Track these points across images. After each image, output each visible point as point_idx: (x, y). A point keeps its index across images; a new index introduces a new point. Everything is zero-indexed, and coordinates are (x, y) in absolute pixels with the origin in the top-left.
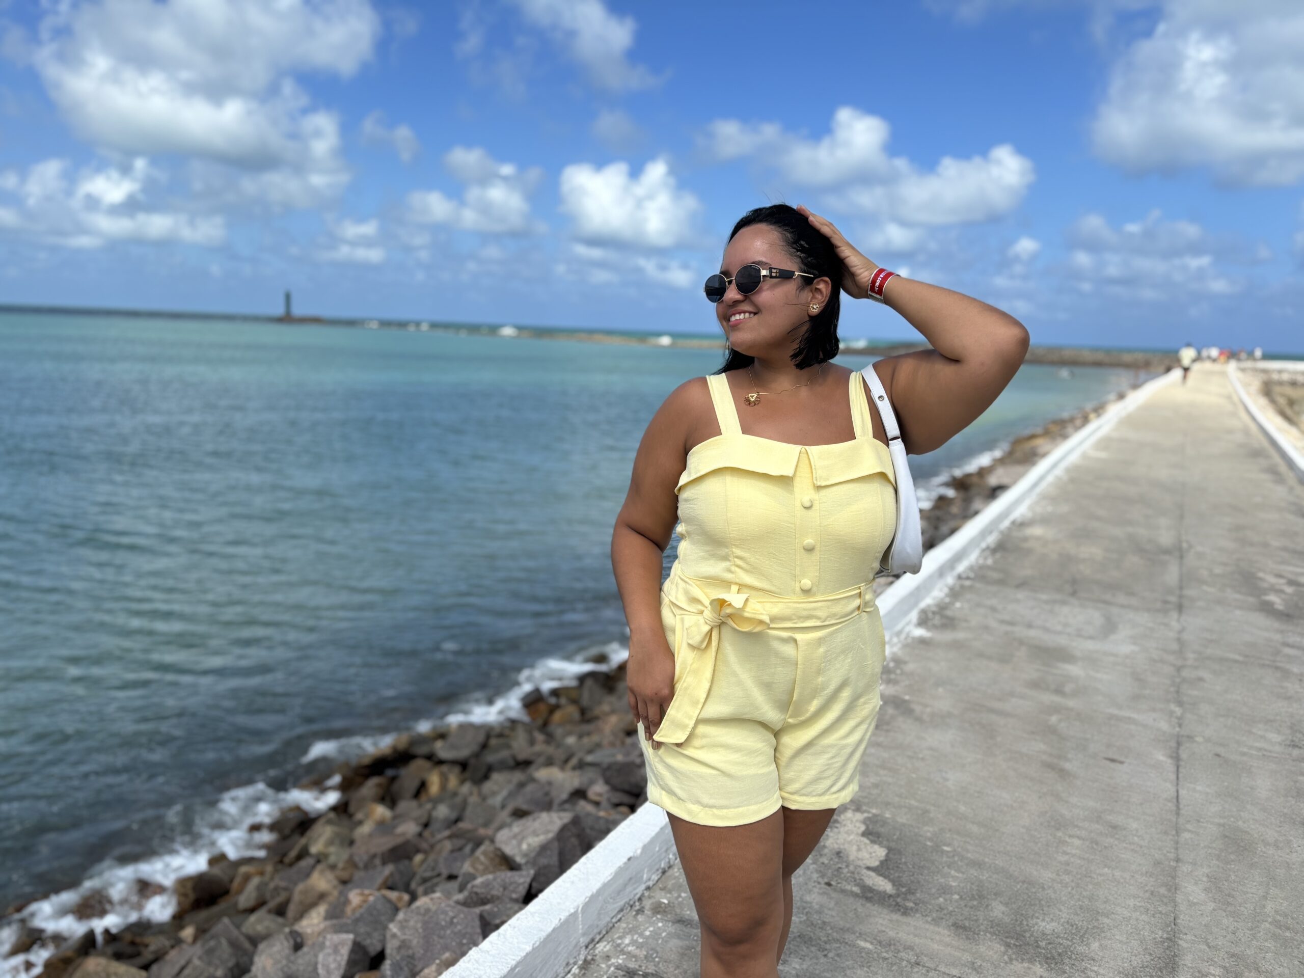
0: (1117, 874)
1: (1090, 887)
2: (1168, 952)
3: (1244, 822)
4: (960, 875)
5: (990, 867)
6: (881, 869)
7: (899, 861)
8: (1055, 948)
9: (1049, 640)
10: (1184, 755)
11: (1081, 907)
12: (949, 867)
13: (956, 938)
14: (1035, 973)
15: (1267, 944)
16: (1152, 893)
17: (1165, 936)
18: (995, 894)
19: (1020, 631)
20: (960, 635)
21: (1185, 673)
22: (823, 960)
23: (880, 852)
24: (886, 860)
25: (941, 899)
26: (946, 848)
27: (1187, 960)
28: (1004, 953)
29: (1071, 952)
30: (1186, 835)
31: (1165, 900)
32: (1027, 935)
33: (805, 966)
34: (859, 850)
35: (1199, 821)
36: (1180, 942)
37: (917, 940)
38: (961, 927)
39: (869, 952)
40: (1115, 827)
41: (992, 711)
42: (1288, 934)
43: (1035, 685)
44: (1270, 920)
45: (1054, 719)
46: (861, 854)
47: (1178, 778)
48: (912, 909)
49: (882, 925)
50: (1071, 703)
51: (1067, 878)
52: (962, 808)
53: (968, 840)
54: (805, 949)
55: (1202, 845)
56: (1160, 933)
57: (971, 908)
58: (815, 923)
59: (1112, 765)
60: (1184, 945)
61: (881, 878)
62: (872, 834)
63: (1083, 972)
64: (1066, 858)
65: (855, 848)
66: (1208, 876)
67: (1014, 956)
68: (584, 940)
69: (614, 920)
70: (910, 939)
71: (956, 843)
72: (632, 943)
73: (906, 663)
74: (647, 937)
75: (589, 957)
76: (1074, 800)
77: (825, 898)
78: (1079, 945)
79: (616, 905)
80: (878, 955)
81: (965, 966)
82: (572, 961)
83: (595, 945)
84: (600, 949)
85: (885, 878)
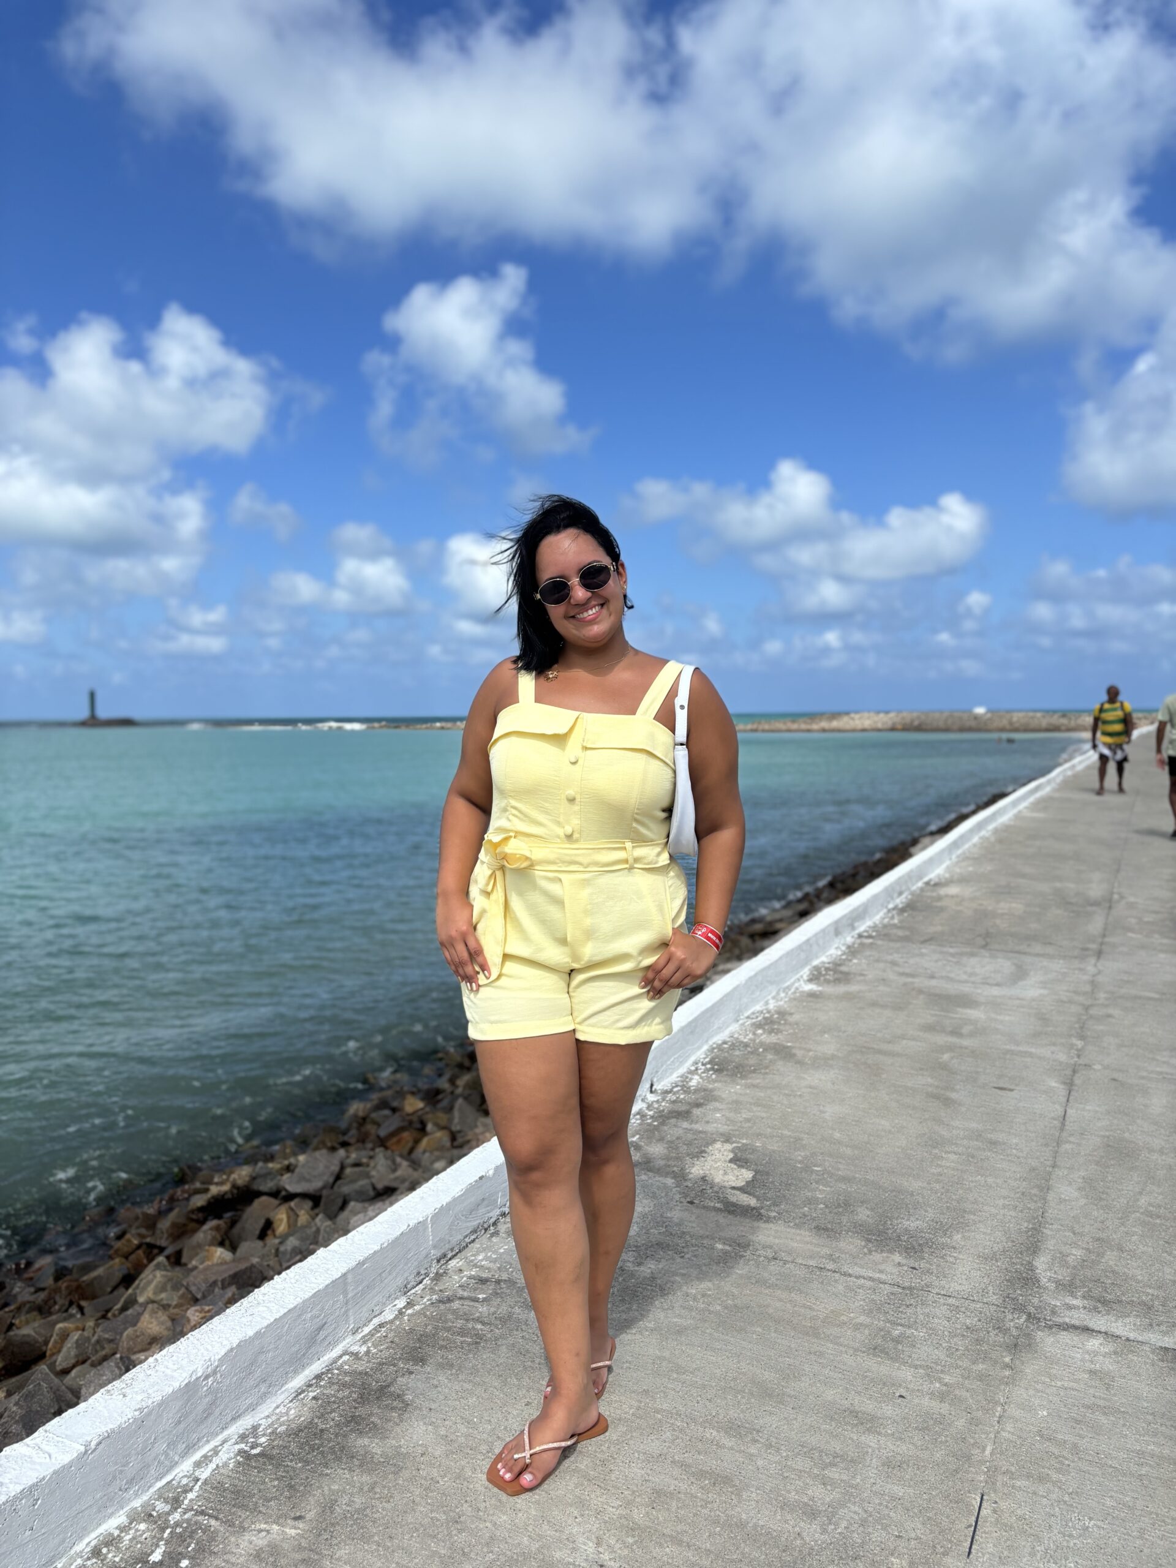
0: (990, 1180)
1: (961, 1192)
2: (1031, 1239)
3: (1131, 1134)
4: (828, 1189)
5: (860, 1181)
6: (747, 1188)
7: (766, 1181)
8: (916, 1241)
9: (951, 988)
10: (1078, 1081)
11: (948, 1208)
12: (817, 1183)
13: (817, 1238)
14: (893, 1260)
15: (1134, 1229)
16: (1023, 1194)
17: (1031, 1226)
18: (862, 1202)
19: (920, 982)
20: (853, 988)
21: (1094, 1011)
22: (679, 1260)
23: (748, 1175)
24: (753, 1181)
25: (806, 1209)
26: (816, 1168)
27: (1050, 1244)
28: (865, 1247)
29: (933, 1243)
30: (1068, 1146)
31: (1035, 1199)
32: (890, 1232)
33: (660, 1266)
34: (725, 1173)
35: (1082, 1134)
36: (1045, 1231)
37: (777, 1241)
38: (823, 1229)
39: (726, 1253)
40: (994, 1143)
41: (880, 1052)
42: (1158, 1221)
43: (930, 1028)
44: (1141, 1210)
45: (946, 1057)
46: (726, 1178)
47: (1068, 1101)
48: (775, 1217)
49: (742, 1231)
50: (966, 1042)
51: (938, 1186)
52: (837, 1135)
53: (840, 1160)
54: (661, 1253)
55: (1082, 1154)
56: (1026, 1224)
57: (836, 1213)
58: (674, 1233)
60: (1049, 1232)
61: (746, 1195)
62: (739, 1160)
63: (942, 1258)
64: (939, 1170)
65: (721, 1172)
66: (1084, 1178)
67: (873, 1249)
68: (435, 1253)
69: (467, 1240)
70: (771, 1240)
71: (827, 1164)
72: (486, 1258)
73: (791, 1014)
74: (501, 1254)
75: (441, 1271)
76: (956, 1123)
77: (686, 1213)
78: (941, 1237)
79: (468, 1224)
80: (736, 1254)
81: (823, 1257)
82: (423, 1272)
83: (447, 1261)
84: (452, 1265)
85: (750, 1194)
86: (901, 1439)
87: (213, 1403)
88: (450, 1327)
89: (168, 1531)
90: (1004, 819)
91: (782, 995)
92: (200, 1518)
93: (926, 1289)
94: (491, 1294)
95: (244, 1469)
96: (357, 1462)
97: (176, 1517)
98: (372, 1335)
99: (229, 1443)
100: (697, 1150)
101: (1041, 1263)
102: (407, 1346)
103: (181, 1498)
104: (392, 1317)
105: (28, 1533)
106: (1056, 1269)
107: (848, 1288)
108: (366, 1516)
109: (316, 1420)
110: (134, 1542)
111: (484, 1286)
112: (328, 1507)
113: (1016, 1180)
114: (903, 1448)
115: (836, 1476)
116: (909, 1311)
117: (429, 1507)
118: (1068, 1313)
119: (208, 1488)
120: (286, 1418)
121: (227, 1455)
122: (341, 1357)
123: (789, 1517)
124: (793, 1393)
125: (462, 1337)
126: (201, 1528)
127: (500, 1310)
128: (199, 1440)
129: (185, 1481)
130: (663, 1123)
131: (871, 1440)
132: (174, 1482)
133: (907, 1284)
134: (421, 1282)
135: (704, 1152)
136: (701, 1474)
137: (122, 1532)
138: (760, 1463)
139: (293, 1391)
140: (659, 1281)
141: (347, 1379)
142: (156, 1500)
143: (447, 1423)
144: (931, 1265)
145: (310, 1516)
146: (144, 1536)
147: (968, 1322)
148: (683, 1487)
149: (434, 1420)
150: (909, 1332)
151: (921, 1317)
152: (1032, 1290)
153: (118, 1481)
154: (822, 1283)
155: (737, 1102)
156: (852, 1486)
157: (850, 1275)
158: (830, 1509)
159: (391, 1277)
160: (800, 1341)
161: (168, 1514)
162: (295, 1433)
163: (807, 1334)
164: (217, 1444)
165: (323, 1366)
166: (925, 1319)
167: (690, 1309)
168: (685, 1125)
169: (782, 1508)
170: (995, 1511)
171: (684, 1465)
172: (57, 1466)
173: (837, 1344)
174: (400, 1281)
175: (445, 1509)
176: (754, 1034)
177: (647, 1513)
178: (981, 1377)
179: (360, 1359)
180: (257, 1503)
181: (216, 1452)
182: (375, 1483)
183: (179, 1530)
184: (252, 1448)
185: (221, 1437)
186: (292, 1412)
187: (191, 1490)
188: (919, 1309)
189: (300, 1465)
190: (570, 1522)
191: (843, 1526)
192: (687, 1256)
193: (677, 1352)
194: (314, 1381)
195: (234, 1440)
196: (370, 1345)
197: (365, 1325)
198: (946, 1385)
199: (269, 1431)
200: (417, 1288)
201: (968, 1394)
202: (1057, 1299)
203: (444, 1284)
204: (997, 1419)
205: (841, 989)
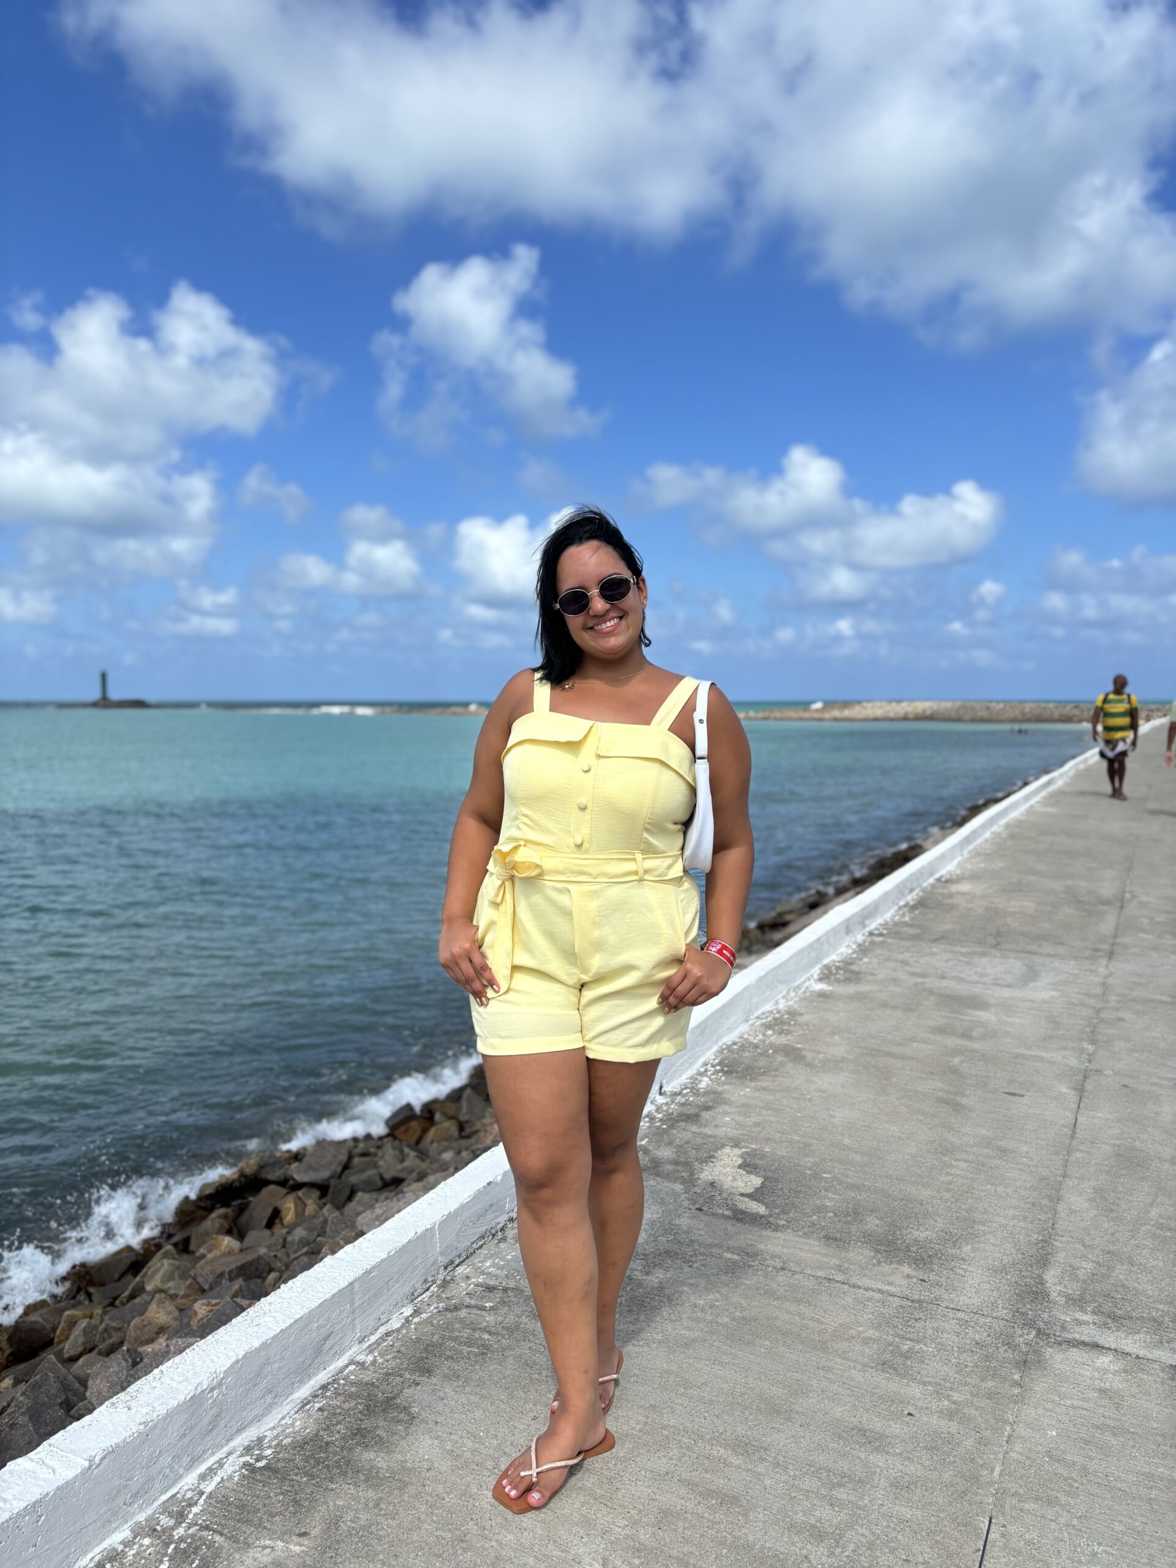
0: (1000, 1189)
1: (970, 1201)
2: (1041, 1251)
3: (1142, 1143)
4: (837, 1197)
5: (869, 1189)
6: (757, 1195)
7: (775, 1188)
8: (926, 1252)
9: (963, 989)
10: (1089, 1086)
11: (958, 1218)
12: (826, 1190)
13: (826, 1248)
14: (902, 1272)
15: (1144, 1242)
17: (1041, 1238)
18: (871, 1211)
19: (931, 982)
20: (864, 988)
21: (1102, 1015)
22: (687, 1269)
23: (756, 1181)
24: (761, 1187)
25: (815, 1217)
26: (825, 1175)
27: (1061, 1257)
28: (874, 1257)
29: (942, 1254)
30: (1078, 1155)
31: (1045, 1209)
32: (899, 1242)
33: (668, 1276)
35: (1093, 1142)
36: (1055, 1243)
37: (785, 1250)
38: (832, 1238)
39: (735, 1262)
40: (1004, 1151)
41: (890, 1054)
42: (1169, 1234)
43: (940, 1030)
44: (1152, 1223)
45: (956, 1060)
46: (735, 1184)
47: (1079, 1107)
48: (783, 1226)
49: (751, 1240)
50: (977, 1046)
51: (947, 1195)
52: (847, 1141)
53: (850, 1167)
54: (669, 1262)
55: (1093, 1163)
56: (1036, 1236)
57: (845, 1222)
58: (682, 1241)
59: (1013, 1098)
60: (1059, 1245)
61: (755, 1202)
62: (748, 1166)
63: (952, 1269)
64: (949, 1178)
65: (730, 1178)
66: (1094, 1188)
67: (883, 1260)
68: (443, 1260)
69: (475, 1246)
70: (778, 1250)
71: (836, 1171)
72: (493, 1265)
73: (802, 1014)
74: (509, 1261)
75: (448, 1278)
76: (966, 1130)
77: (695, 1220)
78: (951, 1249)
79: (476, 1230)
80: (744, 1264)
81: (832, 1268)
82: (430, 1279)
83: (454, 1268)
84: (460, 1271)
85: (759, 1202)
86: (909, 1459)
87: (218, 1416)
88: (457, 1337)
89: (172, 1546)
90: (1016, 814)
91: (792, 994)
92: (205, 1533)
93: (936, 1301)
94: (498, 1303)
95: (249, 1483)
96: (362, 1478)
97: (180, 1531)
98: (379, 1344)
99: (235, 1455)
100: (706, 1155)
101: (1051, 1276)
102: (413, 1356)
103: (186, 1512)
104: (398, 1325)
105: (31, 1550)
106: (1066, 1283)
107: (857, 1301)
108: (371, 1533)
109: (322, 1433)
110: (138, 1558)
111: (491, 1294)
112: (334, 1523)
113: (1026, 1189)
114: (912, 1468)
115: (844, 1496)
116: (918, 1325)
117: (435, 1525)
118: (1077, 1329)
119: (213, 1501)
120: (291, 1429)
121: (232, 1467)
122: (347, 1366)
123: (796, 1539)
124: (800, 1410)
125: (469, 1347)
126: (205, 1544)
127: (507, 1320)
128: (204, 1452)
129: (189, 1495)
130: (672, 1127)
131: (879, 1460)
132: (178, 1496)
133: (916, 1297)
134: (428, 1289)
135: (713, 1157)
136: (709, 1494)
137: (125, 1547)
138: (768, 1482)
139: (299, 1401)
140: (667, 1291)
141: (353, 1389)
142: (160, 1514)
143: (453, 1437)
144: (940, 1277)
145: (314, 1532)
146: (148, 1552)
147: (977, 1337)
148: (690, 1506)
149: (440, 1434)
150: (917, 1347)
151: (930, 1332)
152: (1042, 1304)
153: (123, 1495)
154: (831, 1295)
155: (746, 1105)
156: (859, 1508)
157: (859, 1287)
158: (838, 1532)
159: (397, 1286)
160: (808, 1356)
161: (173, 1528)
162: (301, 1445)
163: (815, 1348)
164: (222, 1456)
165: (329, 1376)
166: (933, 1334)
167: (698, 1321)
168: (694, 1128)
169: (789, 1529)
170: (1003, 1535)
171: (691, 1485)
172: (61, 1482)
173: (845, 1359)
174: (407, 1289)
175: (450, 1527)
176: (764, 1035)
177: (654, 1533)
178: (990, 1396)
179: (366, 1369)
180: (262, 1518)
181: (220, 1464)
182: (381, 1499)
183: (183, 1546)
184: (257, 1460)
185: (226, 1450)
186: (298, 1423)
187: (196, 1504)
188: (928, 1323)
189: (305, 1479)
190: (575, 1542)
191: (850, 1549)
192: (695, 1265)
193: (684, 1366)
194: (320, 1392)
195: (239, 1453)
196: (376, 1354)
197: (372, 1334)
198: (954, 1402)
199: (274, 1443)
200: (424, 1296)
201: (977, 1413)
202: (1067, 1315)
203: (451, 1291)
204: (1005, 1439)
205: (851, 989)
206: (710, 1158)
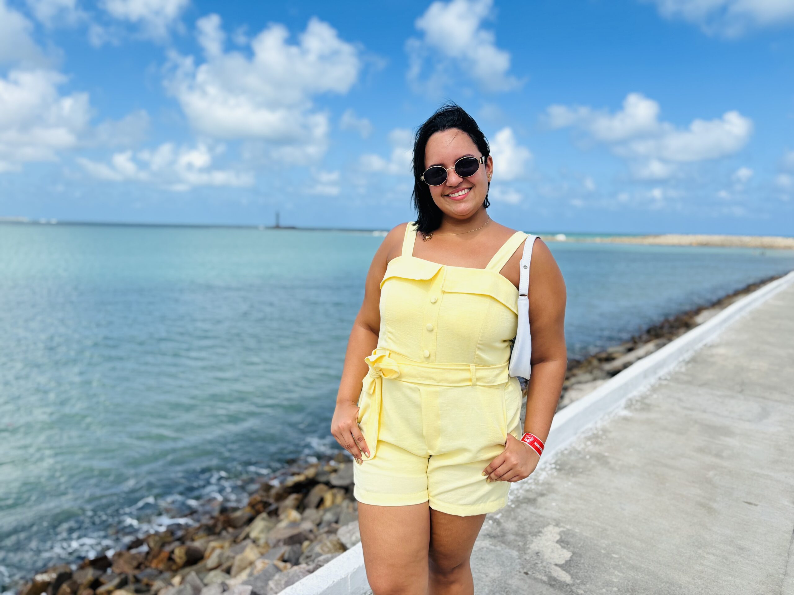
6: (566, 566)
7: (579, 562)
9: (718, 421)
12: (614, 568)
23: (567, 555)
24: (570, 560)
26: (614, 556)
34: (552, 552)
41: (666, 466)
43: (701, 450)
45: (711, 474)
46: (552, 556)
50: (726, 464)
52: (631, 530)
53: (632, 551)
59: (749, 506)
61: (564, 572)
62: (563, 542)
65: (549, 550)
71: (622, 553)
73: (610, 432)
76: (716, 529)
77: (522, 582)
85: (567, 572)
91: (607, 417)
100: (537, 530)
135: (541, 532)
155: (567, 495)
176: (586, 444)
205: (644, 416)
206: (537, 533)
